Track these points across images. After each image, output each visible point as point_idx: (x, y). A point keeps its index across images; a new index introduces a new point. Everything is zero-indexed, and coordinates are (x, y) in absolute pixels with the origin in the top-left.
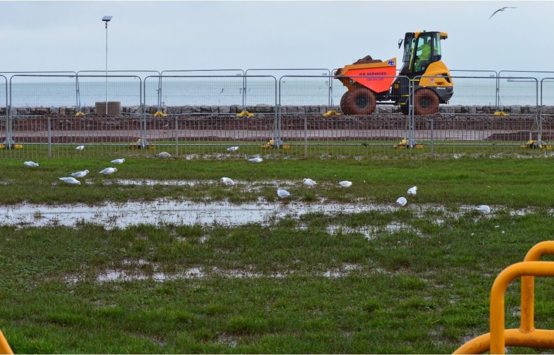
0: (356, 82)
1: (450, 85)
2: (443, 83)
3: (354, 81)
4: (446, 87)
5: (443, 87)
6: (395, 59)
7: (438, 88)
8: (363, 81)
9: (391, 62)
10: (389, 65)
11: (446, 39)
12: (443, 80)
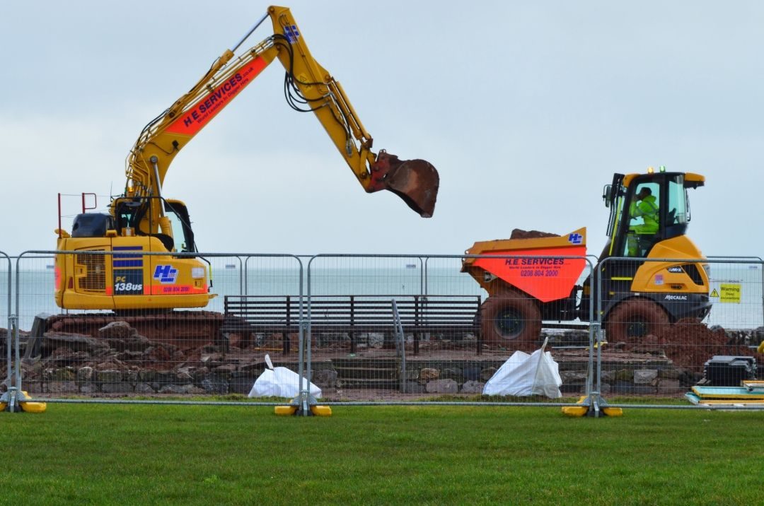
0: (499, 279)
1: (702, 289)
2: (683, 284)
3: (493, 277)
4: (689, 295)
5: (682, 294)
6: (584, 230)
7: (668, 297)
8: (514, 277)
9: (574, 237)
10: (571, 243)
11: (698, 188)
12: (685, 278)
